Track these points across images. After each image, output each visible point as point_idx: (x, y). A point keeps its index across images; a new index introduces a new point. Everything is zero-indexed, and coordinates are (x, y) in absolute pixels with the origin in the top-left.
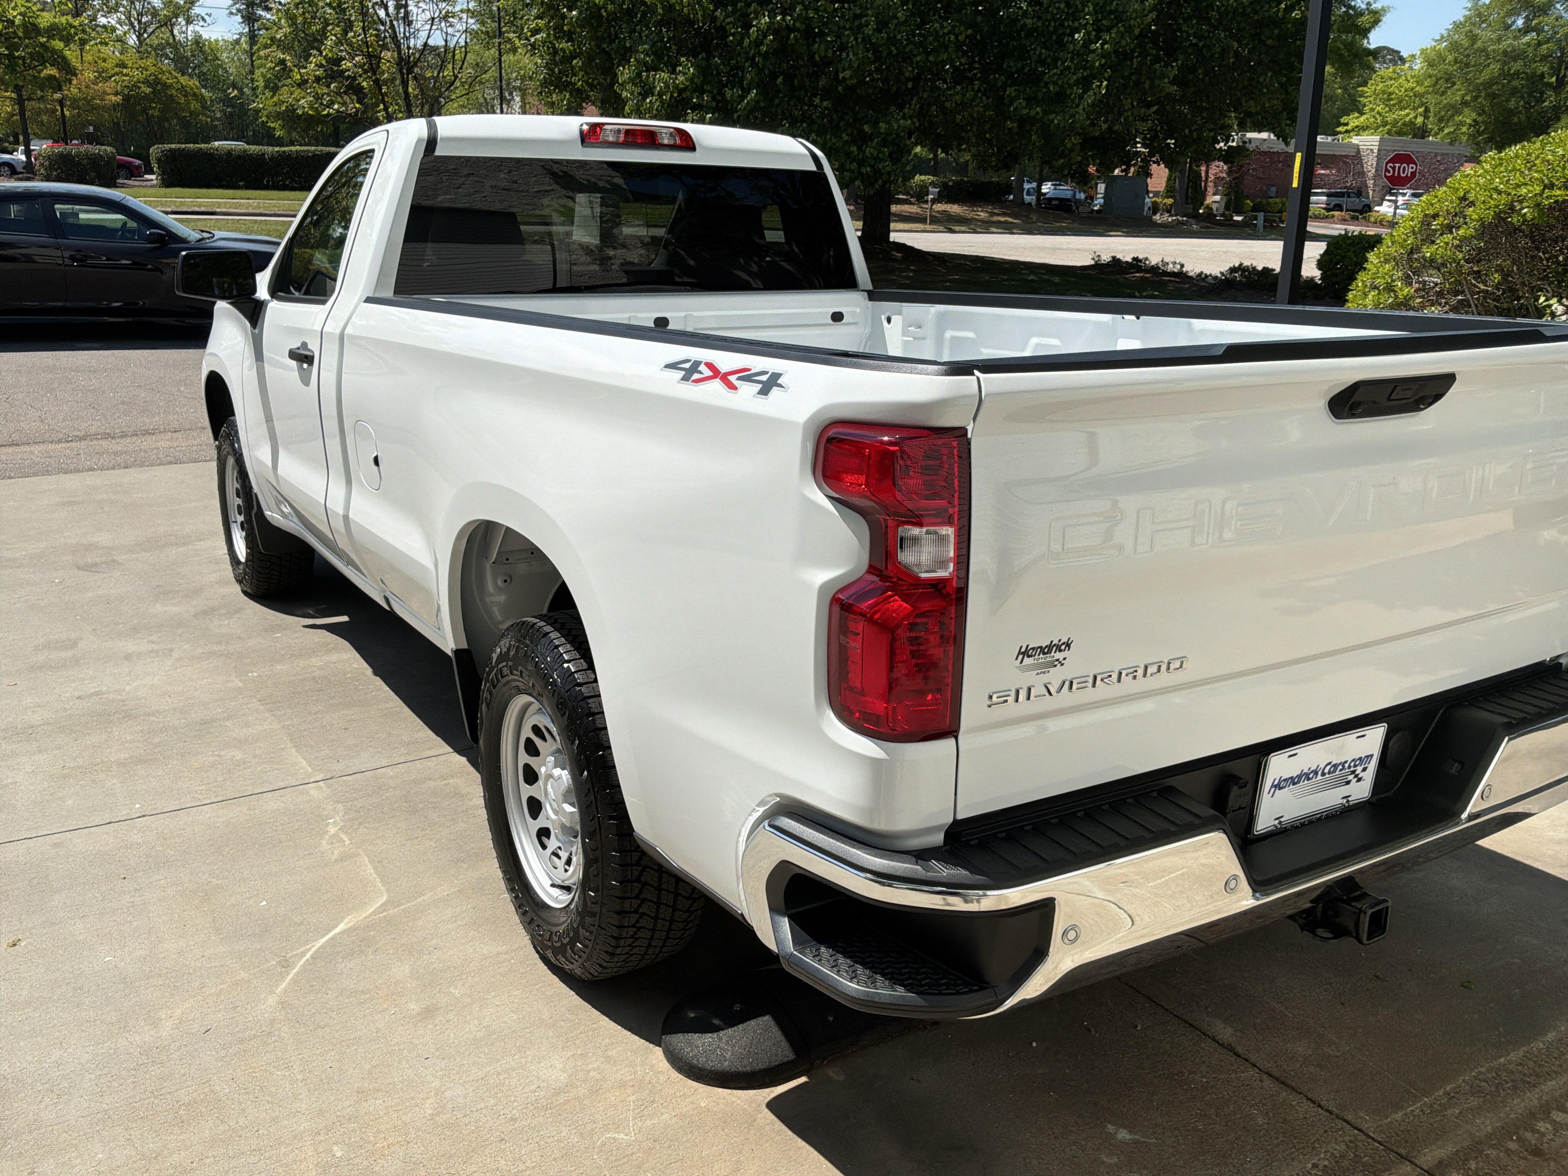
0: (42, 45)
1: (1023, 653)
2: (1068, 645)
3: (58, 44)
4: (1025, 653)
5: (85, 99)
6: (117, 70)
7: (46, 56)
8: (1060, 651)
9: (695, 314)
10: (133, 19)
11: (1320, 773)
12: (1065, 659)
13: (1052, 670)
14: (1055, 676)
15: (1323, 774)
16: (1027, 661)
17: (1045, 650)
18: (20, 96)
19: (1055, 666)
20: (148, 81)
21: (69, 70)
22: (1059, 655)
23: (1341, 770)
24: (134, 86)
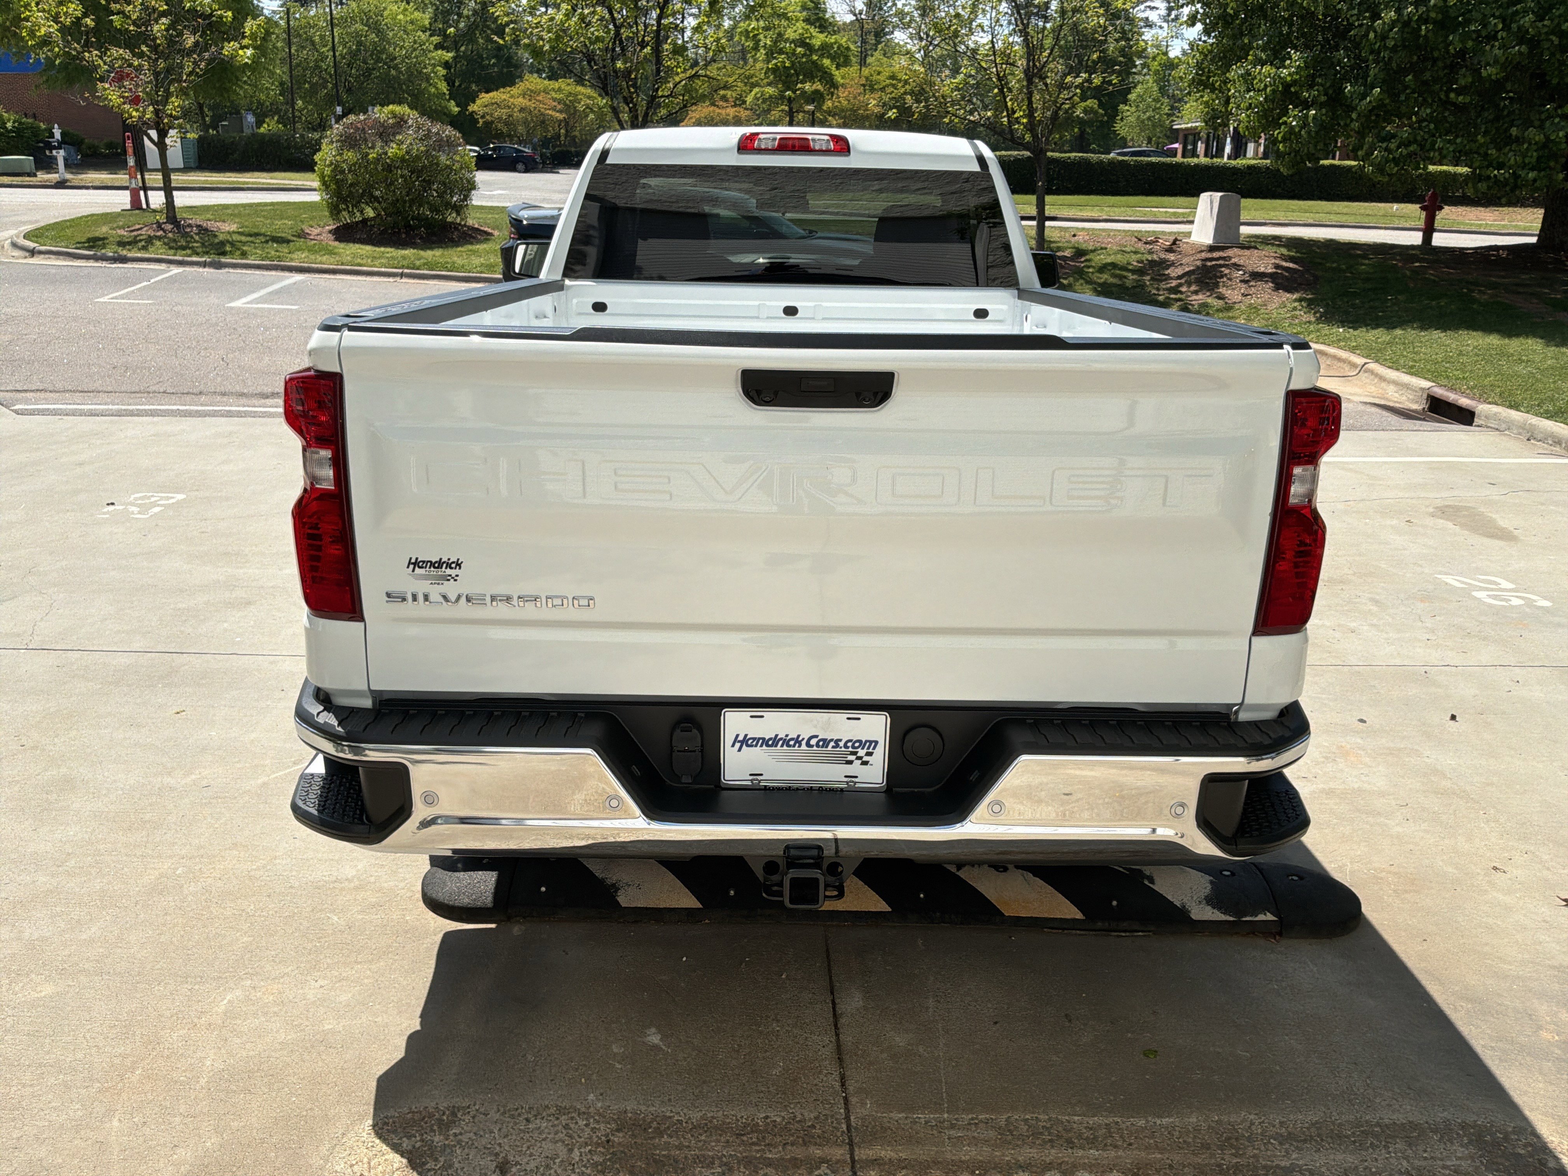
0: (814, 63)
1: (414, 564)
2: (459, 565)
3: (826, 62)
4: (416, 564)
5: (851, 110)
6: (888, 82)
7: (814, 71)
8: (451, 568)
9: (825, 304)
10: (922, 34)
11: (804, 743)
12: (457, 576)
13: (446, 583)
14: (451, 589)
15: (808, 745)
16: (418, 571)
17: (439, 564)
18: (791, 109)
19: (449, 580)
20: (913, 92)
21: (832, 84)
22: (453, 572)
23: (833, 747)
24: (900, 97)
